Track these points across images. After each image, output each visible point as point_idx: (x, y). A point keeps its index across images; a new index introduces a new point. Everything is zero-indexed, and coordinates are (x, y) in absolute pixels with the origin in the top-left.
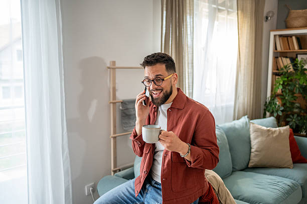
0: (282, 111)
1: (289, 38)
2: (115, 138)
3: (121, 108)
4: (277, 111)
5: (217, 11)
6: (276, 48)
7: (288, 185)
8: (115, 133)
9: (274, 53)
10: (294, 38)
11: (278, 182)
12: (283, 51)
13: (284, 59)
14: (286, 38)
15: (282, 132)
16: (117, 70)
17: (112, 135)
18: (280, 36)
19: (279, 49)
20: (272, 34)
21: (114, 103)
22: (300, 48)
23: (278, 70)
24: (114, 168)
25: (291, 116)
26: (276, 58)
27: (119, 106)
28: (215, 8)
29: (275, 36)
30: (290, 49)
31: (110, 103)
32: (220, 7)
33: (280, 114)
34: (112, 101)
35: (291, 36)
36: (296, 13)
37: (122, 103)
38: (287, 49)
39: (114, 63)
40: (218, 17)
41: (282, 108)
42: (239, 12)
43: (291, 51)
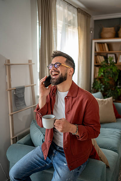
0: (103, 88)
1: (103, 44)
2: (12, 115)
3: (15, 93)
4: (101, 88)
5: (67, 26)
6: (95, 50)
7: (119, 133)
8: (12, 112)
9: (95, 53)
10: (106, 44)
11: (113, 132)
12: (100, 52)
13: (100, 57)
14: (101, 45)
15: (109, 101)
16: (11, 66)
17: (10, 113)
18: (98, 43)
19: (97, 51)
20: (94, 41)
21: (10, 90)
22: (109, 50)
23: (97, 63)
24: (13, 137)
25: (108, 91)
26: (96, 56)
27: (14, 93)
28: (66, 24)
29: (95, 43)
30: (103, 51)
31: (8, 90)
32: (69, 24)
33: (103, 89)
34: (8, 89)
35: (104, 43)
36: (106, 29)
37: (15, 90)
38: (102, 51)
39: (9, 61)
40: (68, 30)
41: (103, 86)
42: (79, 27)
43: (104, 52)
